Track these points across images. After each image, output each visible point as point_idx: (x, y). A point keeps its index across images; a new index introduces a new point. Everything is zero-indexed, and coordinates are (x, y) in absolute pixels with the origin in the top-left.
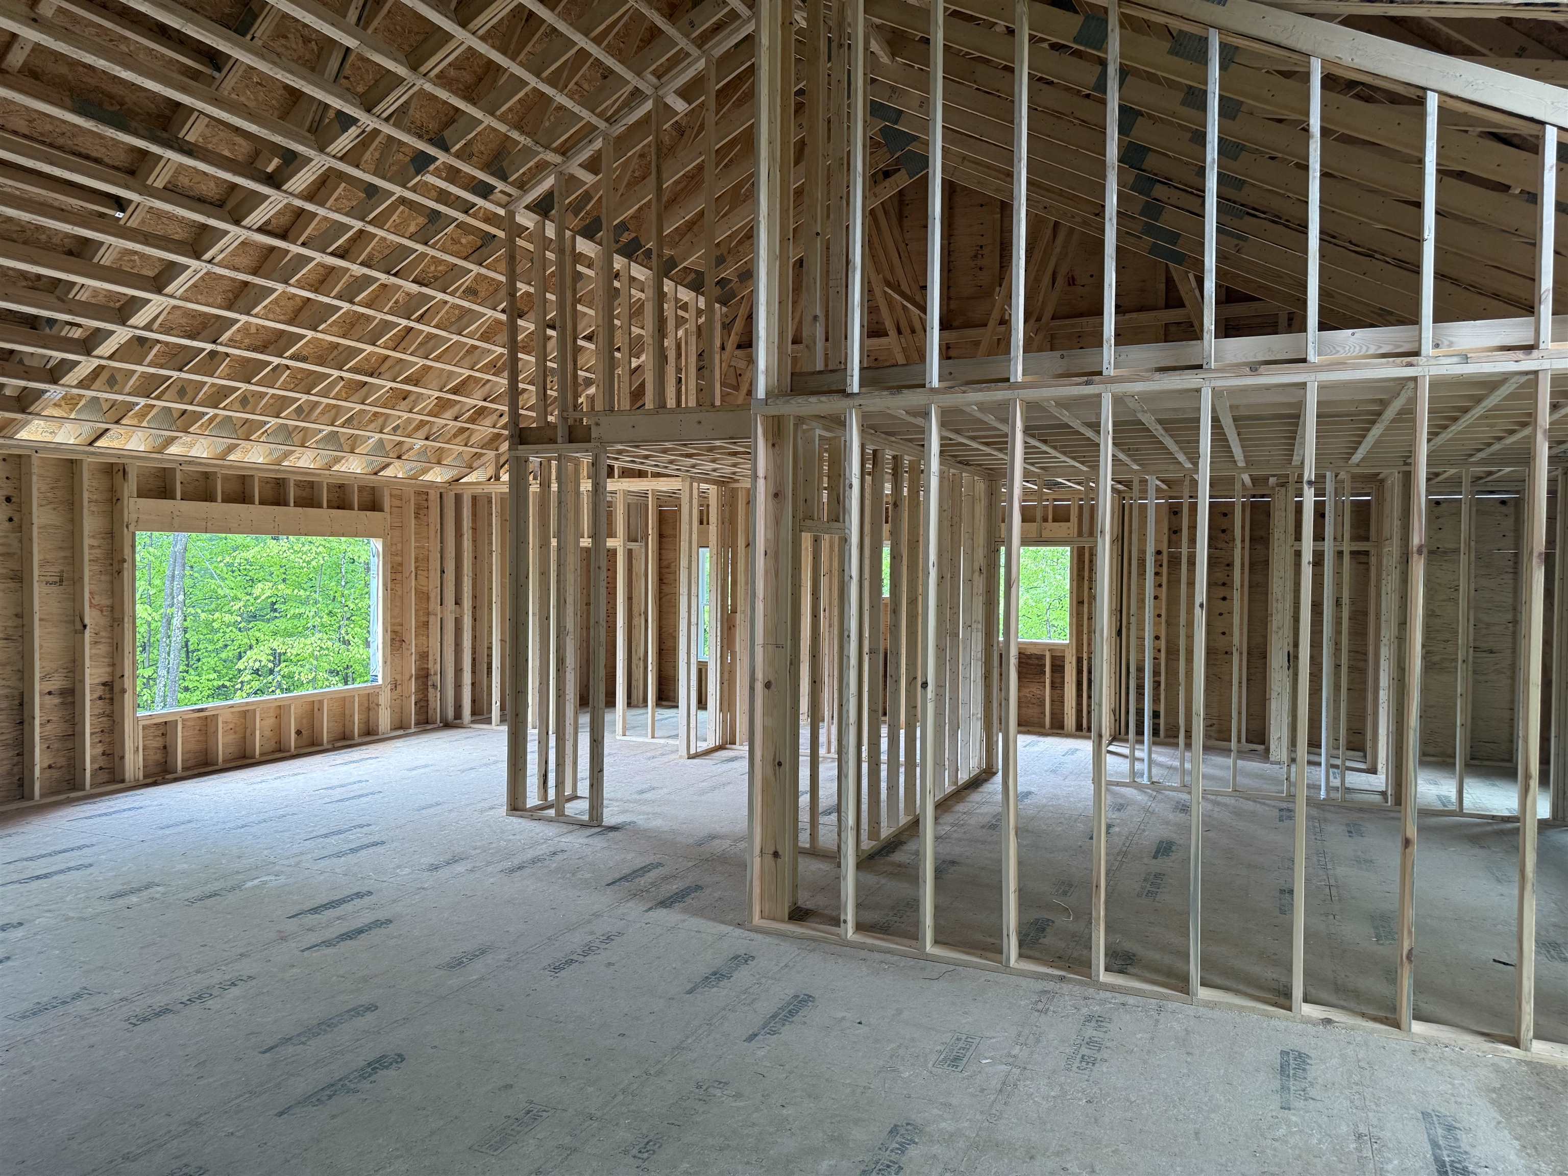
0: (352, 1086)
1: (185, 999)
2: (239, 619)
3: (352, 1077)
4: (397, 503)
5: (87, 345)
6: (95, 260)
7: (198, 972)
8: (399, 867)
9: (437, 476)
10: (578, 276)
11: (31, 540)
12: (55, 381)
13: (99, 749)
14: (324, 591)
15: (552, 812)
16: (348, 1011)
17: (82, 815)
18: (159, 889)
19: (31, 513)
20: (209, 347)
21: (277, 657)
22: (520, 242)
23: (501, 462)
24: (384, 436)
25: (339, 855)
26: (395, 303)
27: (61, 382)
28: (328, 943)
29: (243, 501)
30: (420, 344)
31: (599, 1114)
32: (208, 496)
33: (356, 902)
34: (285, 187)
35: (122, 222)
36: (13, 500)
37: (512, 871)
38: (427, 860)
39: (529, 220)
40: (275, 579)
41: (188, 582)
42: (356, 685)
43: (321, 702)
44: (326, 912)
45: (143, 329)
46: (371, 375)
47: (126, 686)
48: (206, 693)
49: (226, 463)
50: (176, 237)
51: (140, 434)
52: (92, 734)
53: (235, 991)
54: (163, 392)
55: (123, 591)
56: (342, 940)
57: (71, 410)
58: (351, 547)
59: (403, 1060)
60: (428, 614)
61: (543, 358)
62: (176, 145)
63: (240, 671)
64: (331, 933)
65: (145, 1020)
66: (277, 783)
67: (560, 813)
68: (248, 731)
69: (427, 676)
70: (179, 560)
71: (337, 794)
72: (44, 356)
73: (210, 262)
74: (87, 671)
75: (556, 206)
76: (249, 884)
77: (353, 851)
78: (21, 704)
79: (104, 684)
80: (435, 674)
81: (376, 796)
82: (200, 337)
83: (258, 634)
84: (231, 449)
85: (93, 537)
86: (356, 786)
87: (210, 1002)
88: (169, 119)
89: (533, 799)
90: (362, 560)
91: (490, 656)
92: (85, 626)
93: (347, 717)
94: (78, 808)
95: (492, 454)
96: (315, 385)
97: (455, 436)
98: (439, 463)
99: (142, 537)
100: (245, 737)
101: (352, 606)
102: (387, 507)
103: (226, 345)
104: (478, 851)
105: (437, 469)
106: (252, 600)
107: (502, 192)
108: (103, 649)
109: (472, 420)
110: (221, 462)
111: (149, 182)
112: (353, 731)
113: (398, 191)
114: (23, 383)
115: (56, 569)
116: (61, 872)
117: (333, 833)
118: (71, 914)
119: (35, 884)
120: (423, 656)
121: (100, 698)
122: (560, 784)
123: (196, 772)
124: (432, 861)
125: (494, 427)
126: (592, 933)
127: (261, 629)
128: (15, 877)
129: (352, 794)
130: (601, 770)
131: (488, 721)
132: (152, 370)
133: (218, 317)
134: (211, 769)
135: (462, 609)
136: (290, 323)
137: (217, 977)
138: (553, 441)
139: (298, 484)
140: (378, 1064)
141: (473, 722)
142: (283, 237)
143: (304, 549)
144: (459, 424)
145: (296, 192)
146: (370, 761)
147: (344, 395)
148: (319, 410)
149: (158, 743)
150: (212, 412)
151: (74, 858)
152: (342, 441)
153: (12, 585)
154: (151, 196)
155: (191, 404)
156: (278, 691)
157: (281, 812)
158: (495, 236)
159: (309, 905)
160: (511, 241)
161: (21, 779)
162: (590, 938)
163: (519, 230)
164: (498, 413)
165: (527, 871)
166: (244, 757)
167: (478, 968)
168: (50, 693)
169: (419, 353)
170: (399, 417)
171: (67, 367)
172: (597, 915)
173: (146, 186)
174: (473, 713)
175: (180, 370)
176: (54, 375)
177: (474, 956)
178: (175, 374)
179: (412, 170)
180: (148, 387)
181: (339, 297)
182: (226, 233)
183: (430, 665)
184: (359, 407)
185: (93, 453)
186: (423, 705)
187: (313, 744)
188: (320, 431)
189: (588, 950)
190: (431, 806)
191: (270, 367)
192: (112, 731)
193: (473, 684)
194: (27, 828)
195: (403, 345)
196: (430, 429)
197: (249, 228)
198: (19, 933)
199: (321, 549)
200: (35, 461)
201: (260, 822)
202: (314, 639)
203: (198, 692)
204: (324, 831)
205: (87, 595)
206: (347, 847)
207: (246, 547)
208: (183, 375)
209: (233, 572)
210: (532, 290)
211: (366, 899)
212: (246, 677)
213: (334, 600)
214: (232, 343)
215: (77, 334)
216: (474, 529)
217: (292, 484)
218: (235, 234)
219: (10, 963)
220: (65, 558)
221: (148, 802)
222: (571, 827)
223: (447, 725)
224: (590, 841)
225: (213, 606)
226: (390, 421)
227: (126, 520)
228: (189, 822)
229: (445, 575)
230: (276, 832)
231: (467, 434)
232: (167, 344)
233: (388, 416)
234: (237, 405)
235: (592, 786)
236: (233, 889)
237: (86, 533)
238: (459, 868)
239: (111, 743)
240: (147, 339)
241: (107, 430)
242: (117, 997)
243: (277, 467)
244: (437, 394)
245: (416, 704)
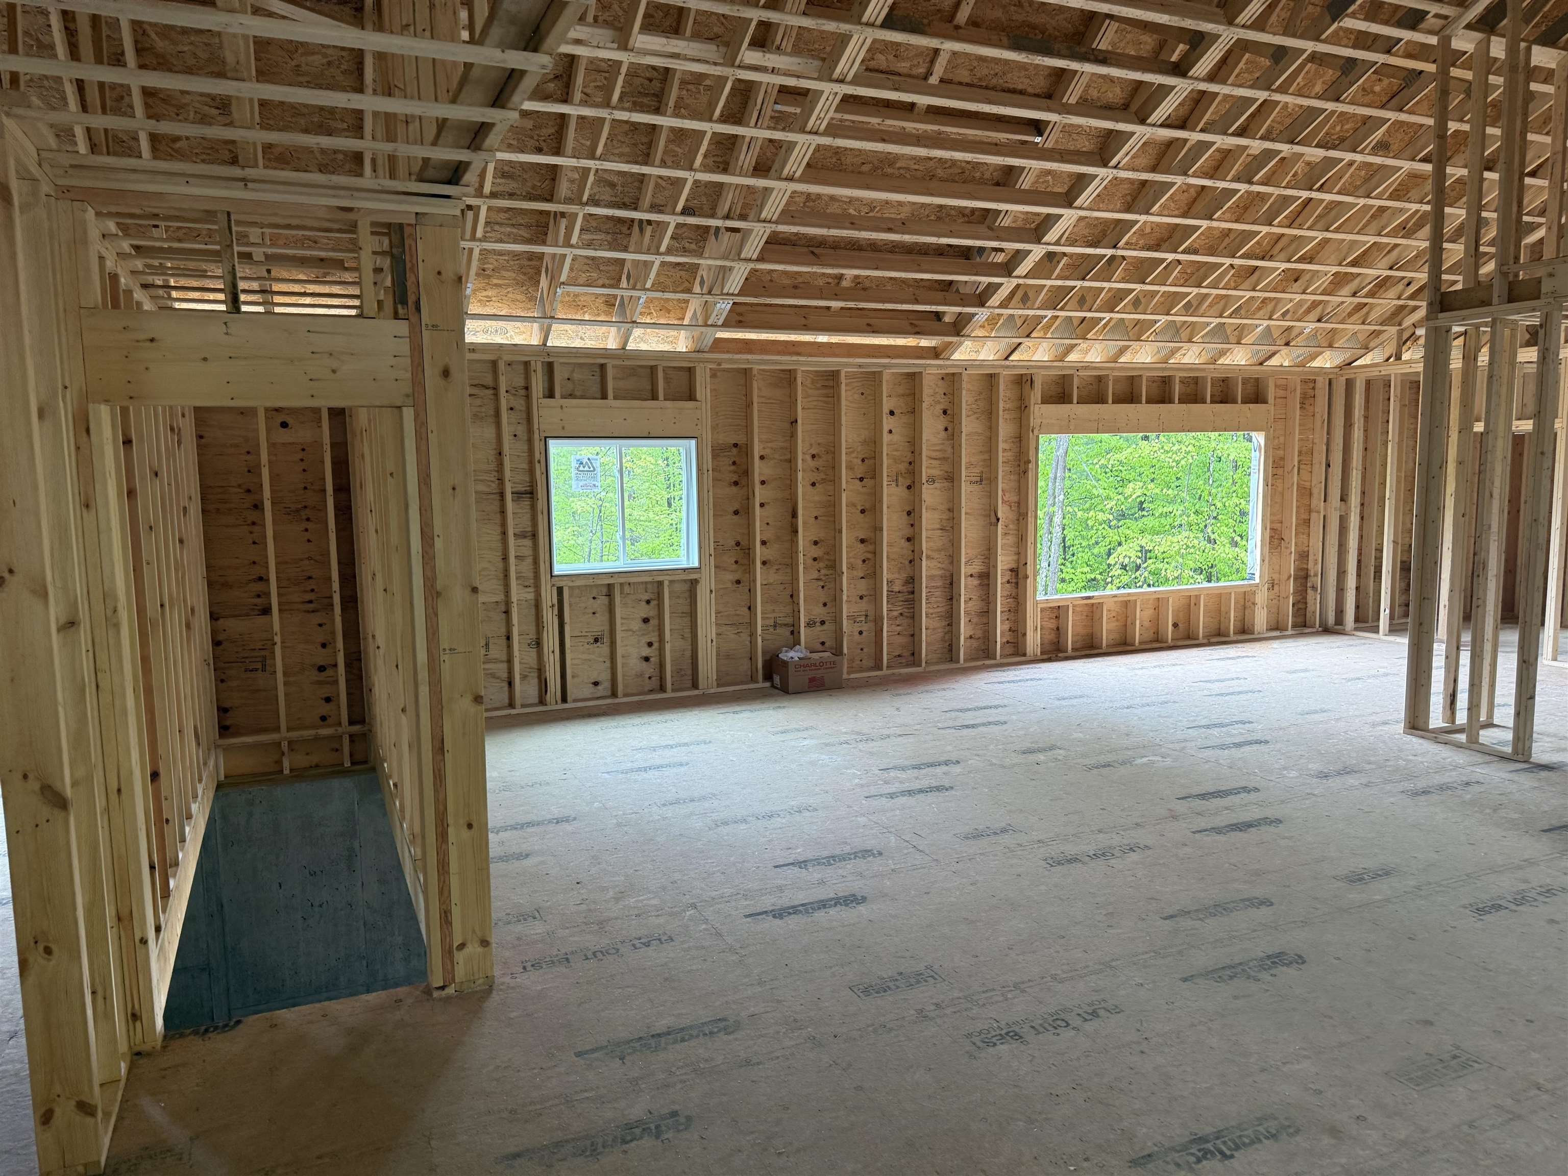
0: (1253, 974)
1: (1091, 853)
2: (1111, 517)
3: (1251, 964)
4: (1281, 393)
5: (1007, 269)
6: (1017, 187)
7: (1100, 831)
8: (1285, 768)
9: (1327, 361)
10: (1530, 96)
11: (960, 446)
12: (982, 304)
13: (1007, 626)
14: (1191, 489)
15: (1462, 738)
16: (1243, 900)
17: (995, 680)
18: (1061, 752)
19: (960, 423)
20: (1109, 252)
21: (1145, 553)
22: (1455, 72)
23: (1404, 338)
24: (1272, 323)
25: (1223, 747)
26: (1293, 176)
27: (987, 305)
28: (1218, 830)
29: (1131, 401)
30: (1319, 216)
31: (1549, 1086)
32: (1098, 398)
33: (1243, 795)
34: (1190, 74)
35: (1040, 145)
36: (949, 412)
37: (1416, 794)
38: (1314, 766)
39: (1470, 41)
40: (1144, 479)
41: (1068, 483)
42: (1221, 584)
43: (1198, 597)
44: (1213, 800)
45: (1055, 244)
46: (1263, 259)
47: (1028, 573)
48: (1080, 585)
49: (1117, 365)
50: (1084, 149)
51: (1045, 344)
52: (1002, 612)
53: (1134, 856)
54: (1066, 304)
55: (1028, 488)
56: (1232, 830)
57: (992, 330)
58: (1221, 445)
59: (1304, 962)
60: (1310, 511)
61: (1477, 207)
62: (1092, 57)
63: (1109, 565)
64: (1221, 821)
65: (1059, 863)
66: (1157, 671)
67: (1473, 740)
68: (1129, 619)
69: (1306, 577)
70: (1061, 463)
71: (1216, 687)
72: (975, 282)
73: (1115, 167)
74: (999, 558)
75: (1509, 15)
76: (1139, 761)
77: (1238, 745)
78: (951, 584)
79: (1012, 570)
80: (1316, 575)
81: (1256, 695)
82: (1102, 244)
83: (1128, 532)
84: (1122, 351)
85: (1006, 441)
86: (1234, 682)
87: (1113, 861)
88: (1083, 34)
89: (1436, 719)
90: (1231, 458)
91: (1379, 559)
92: (998, 520)
93: (1223, 614)
94: (992, 674)
95: (1393, 330)
96: (1206, 277)
97: (1350, 315)
98: (1330, 346)
99: (1043, 438)
100: (1126, 625)
101: (1219, 505)
102: (1271, 399)
103: (1123, 249)
104: (1373, 766)
105: (1328, 354)
106: (1123, 499)
107: (1437, 16)
108: (1011, 539)
109: (1372, 294)
110: (1112, 365)
111: (1064, 101)
112: (1228, 628)
113: (1310, 46)
114: (958, 309)
115: (977, 470)
116: (984, 724)
117: (1215, 726)
118: (994, 761)
119: (965, 732)
120: (1303, 556)
121: (1008, 582)
122: (1473, 707)
123: (1083, 653)
124: (1321, 769)
125: (1399, 298)
126: (1526, 881)
127: (1130, 528)
128: (951, 724)
129: (1231, 690)
130: (1532, 697)
131: (1375, 630)
132: (1059, 283)
133: (1119, 221)
134: (1096, 651)
135: (1348, 509)
136: (1184, 215)
137: (1116, 840)
138: (1485, 303)
139: (1183, 381)
140: (1277, 959)
141: (1356, 629)
142: (1182, 127)
143: (1175, 448)
144: (1357, 300)
145: (1201, 76)
146: (1248, 660)
147: (1233, 284)
148: (1207, 304)
149: (1052, 624)
150: (1107, 316)
151: (993, 716)
152: (1229, 332)
153: (946, 484)
154: (1068, 113)
155: (1090, 310)
156: (1145, 585)
157: (1163, 698)
158: (1421, 72)
159: (1196, 790)
160: (1443, 72)
161: (950, 645)
162: (1523, 886)
163: (1451, 57)
164: (1405, 281)
165: (1435, 798)
166: (1125, 643)
167: (1382, 889)
168: (971, 576)
169: (1319, 225)
170: (1291, 300)
171: (992, 290)
172: (1530, 862)
173: (1064, 105)
174: (1357, 620)
175: (1083, 279)
176: (981, 300)
177: (1376, 876)
178: (1079, 284)
179: (1328, 18)
180: (1056, 299)
181: (1237, 179)
182: (1132, 134)
183: (1311, 565)
184: (1249, 294)
185: (1008, 367)
186: (1301, 607)
187: (1188, 637)
188: (1208, 324)
189: (1521, 900)
190: (1316, 712)
191: (1165, 264)
192: (1016, 611)
193: (1357, 588)
194: (956, 686)
195: (1299, 220)
196: (1323, 311)
197: (1154, 125)
198: (957, 769)
199: (1190, 448)
200: (965, 378)
201: (1143, 706)
202: (1181, 537)
203: (1073, 584)
204: (1204, 722)
205: (1000, 493)
206: (1229, 740)
207: (1120, 449)
208: (1087, 284)
209: (1106, 473)
210: (1466, 127)
211: (1253, 796)
212: (1116, 571)
213: (1200, 499)
214: (1129, 246)
215: (1000, 258)
216: (1366, 417)
217: (1177, 381)
218: (1141, 133)
219: (953, 792)
220: (985, 460)
221: (1046, 676)
222: (1488, 758)
223: (1326, 631)
224: (1515, 777)
225: (1087, 505)
226: (1280, 305)
227: (1031, 425)
228: (1081, 697)
229: (1330, 470)
230: (1159, 716)
231: (1365, 310)
232: (1071, 256)
233: (1278, 300)
234: (1130, 308)
235: (1518, 714)
236: (1123, 763)
237: (1000, 439)
238: (1351, 780)
239: (1016, 622)
240: (1055, 253)
241: (1020, 344)
242: (1036, 838)
243: (1164, 365)
244: (1335, 269)
245: (1293, 605)
